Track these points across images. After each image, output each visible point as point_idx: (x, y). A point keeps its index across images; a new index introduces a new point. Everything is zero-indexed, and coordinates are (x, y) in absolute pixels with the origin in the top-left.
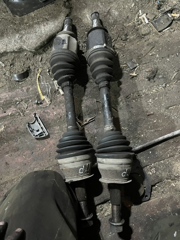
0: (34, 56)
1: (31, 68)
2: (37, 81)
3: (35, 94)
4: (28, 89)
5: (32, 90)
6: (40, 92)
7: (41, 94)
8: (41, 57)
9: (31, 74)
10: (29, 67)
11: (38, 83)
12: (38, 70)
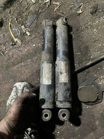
0: (4, 10)
1: (3, 19)
2: (10, 28)
3: (10, 38)
4: (4, 36)
5: (7, 36)
6: (13, 36)
7: (14, 38)
8: (9, 10)
9: (4, 24)
10: (2, 19)
11: (10, 30)
12: (9, 20)
